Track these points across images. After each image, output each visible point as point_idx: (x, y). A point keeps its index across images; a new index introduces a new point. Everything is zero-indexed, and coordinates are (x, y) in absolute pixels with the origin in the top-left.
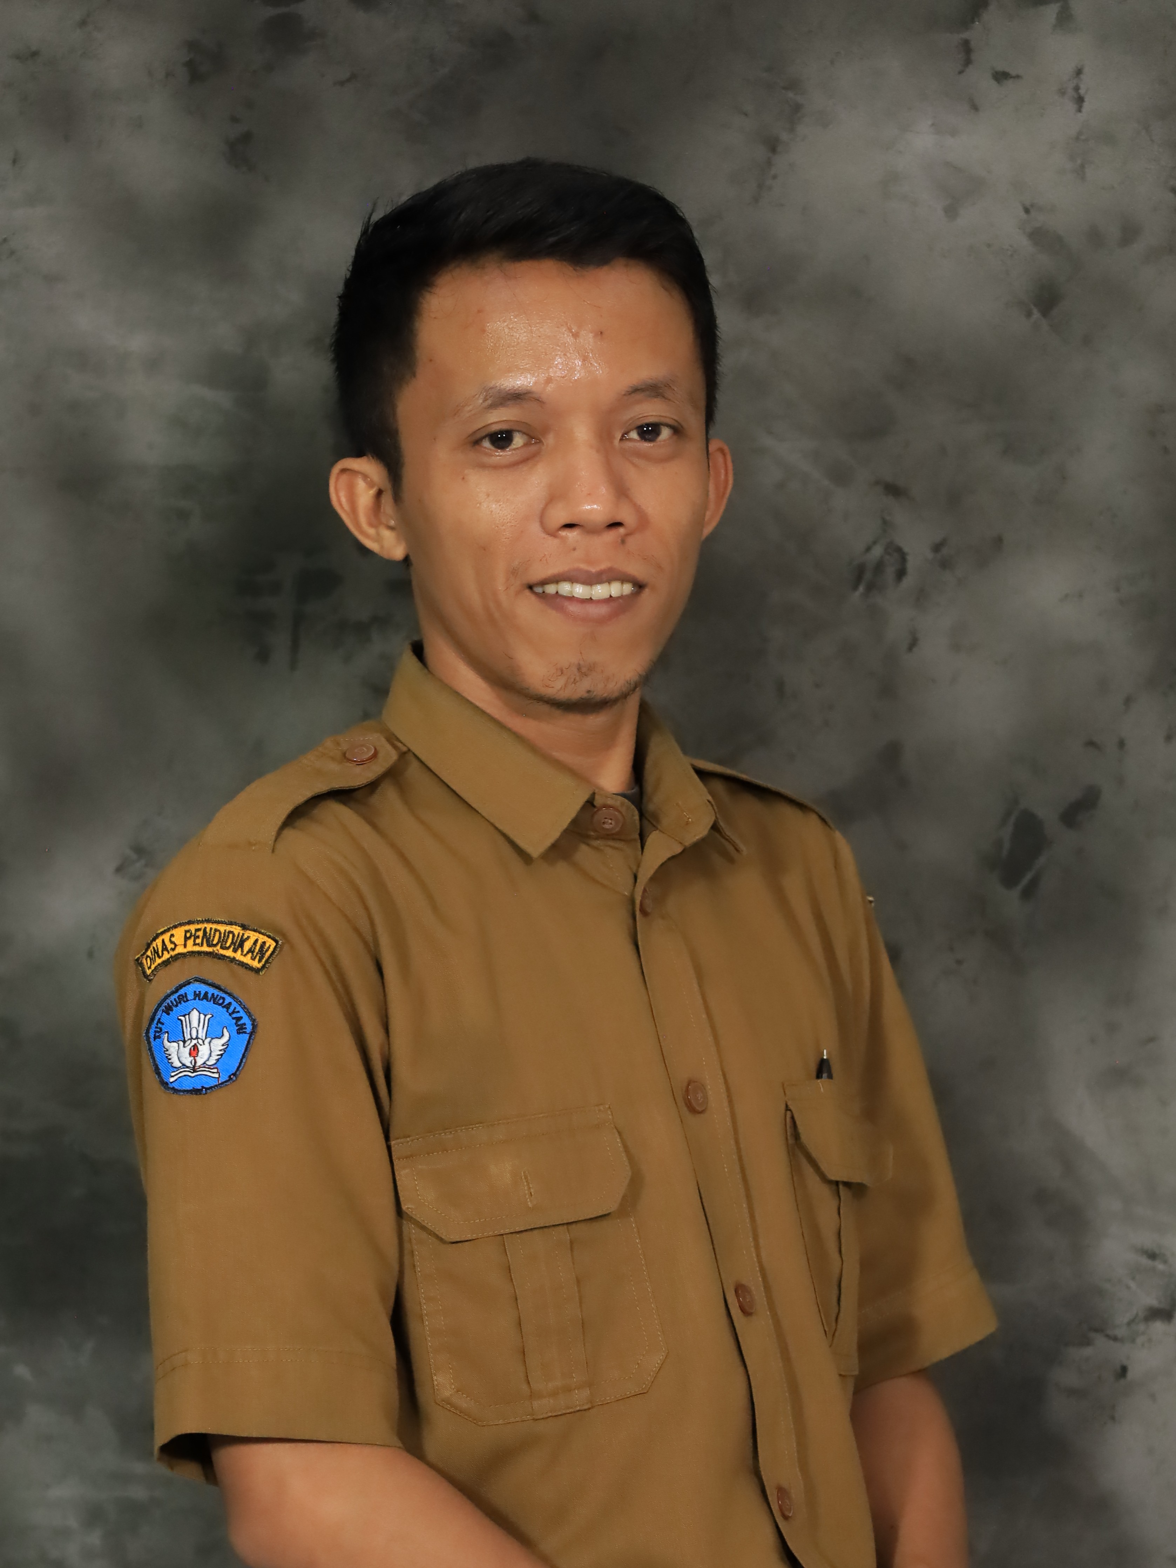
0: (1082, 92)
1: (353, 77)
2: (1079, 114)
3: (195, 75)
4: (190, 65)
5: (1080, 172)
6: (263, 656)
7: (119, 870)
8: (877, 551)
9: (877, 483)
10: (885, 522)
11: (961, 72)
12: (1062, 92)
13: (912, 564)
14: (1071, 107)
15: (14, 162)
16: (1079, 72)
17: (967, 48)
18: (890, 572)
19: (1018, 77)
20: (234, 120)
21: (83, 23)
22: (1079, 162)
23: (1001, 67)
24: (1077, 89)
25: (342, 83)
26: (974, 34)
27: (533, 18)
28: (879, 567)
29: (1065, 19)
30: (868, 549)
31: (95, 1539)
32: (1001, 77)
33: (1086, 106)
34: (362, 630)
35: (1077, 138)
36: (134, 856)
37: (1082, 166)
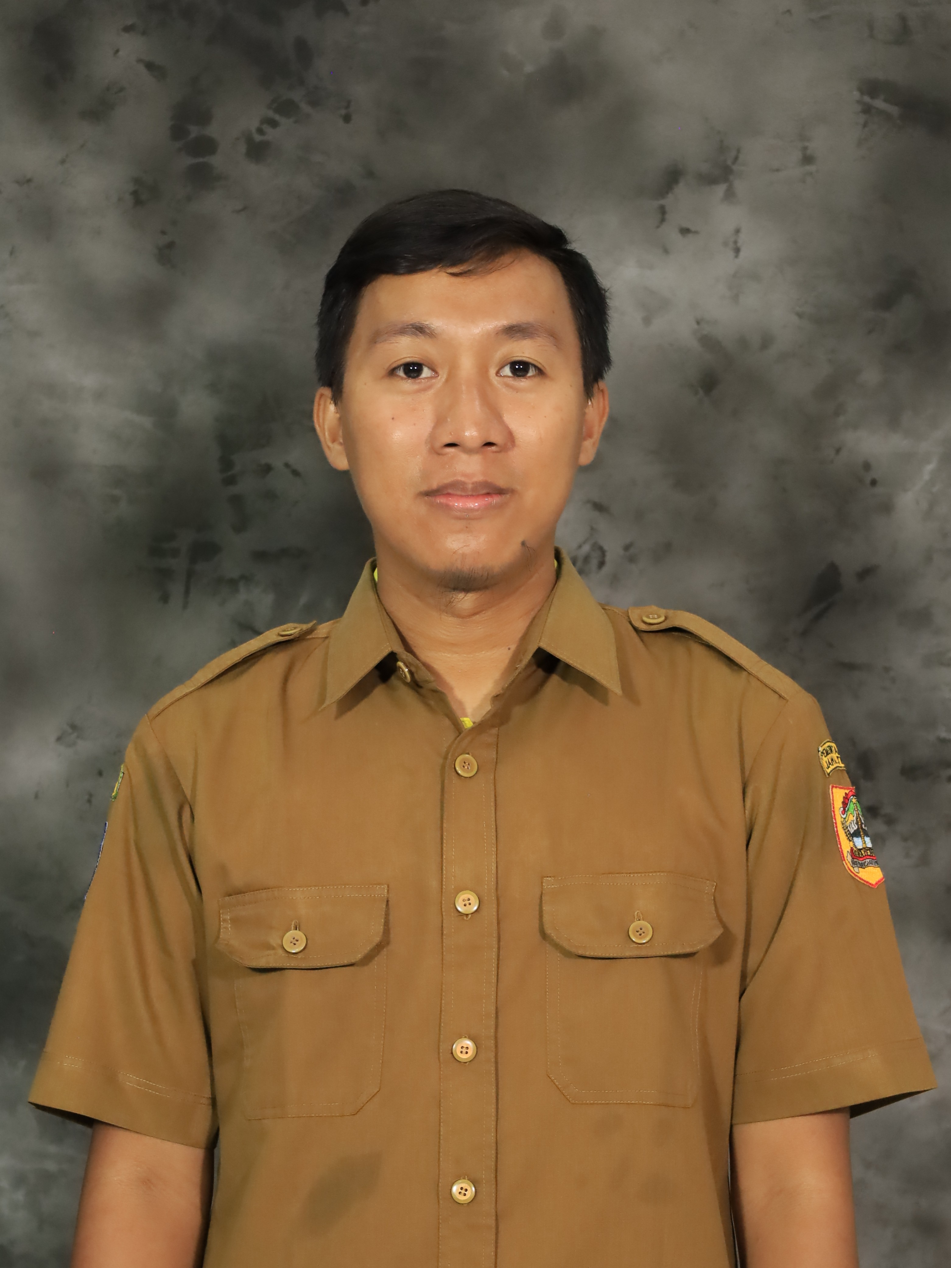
0: (739, 245)
1: (245, 209)
2: (736, 260)
3: (138, 201)
4: (135, 193)
5: (735, 298)
6: (165, 598)
7: (59, 739)
8: (586, 548)
9: (588, 501)
10: (592, 529)
11: (658, 227)
12: (725, 244)
13: (608, 558)
14: (731, 254)
15: (12, 253)
16: (738, 231)
17: (663, 211)
18: (594, 562)
19: (696, 232)
20: (163, 233)
21: (63, 162)
22: (735, 291)
23: (685, 225)
24: (735, 242)
25: (239, 212)
26: (668, 201)
27: (370, 174)
28: (587, 559)
29: (730, 195)
30: (580, 547)
31: (20, 1196)
32: (685, 231)
33: (742, 254)
34: (233, 584)
35: (735, 276)
36: (70, 731)
37: (737, 295)
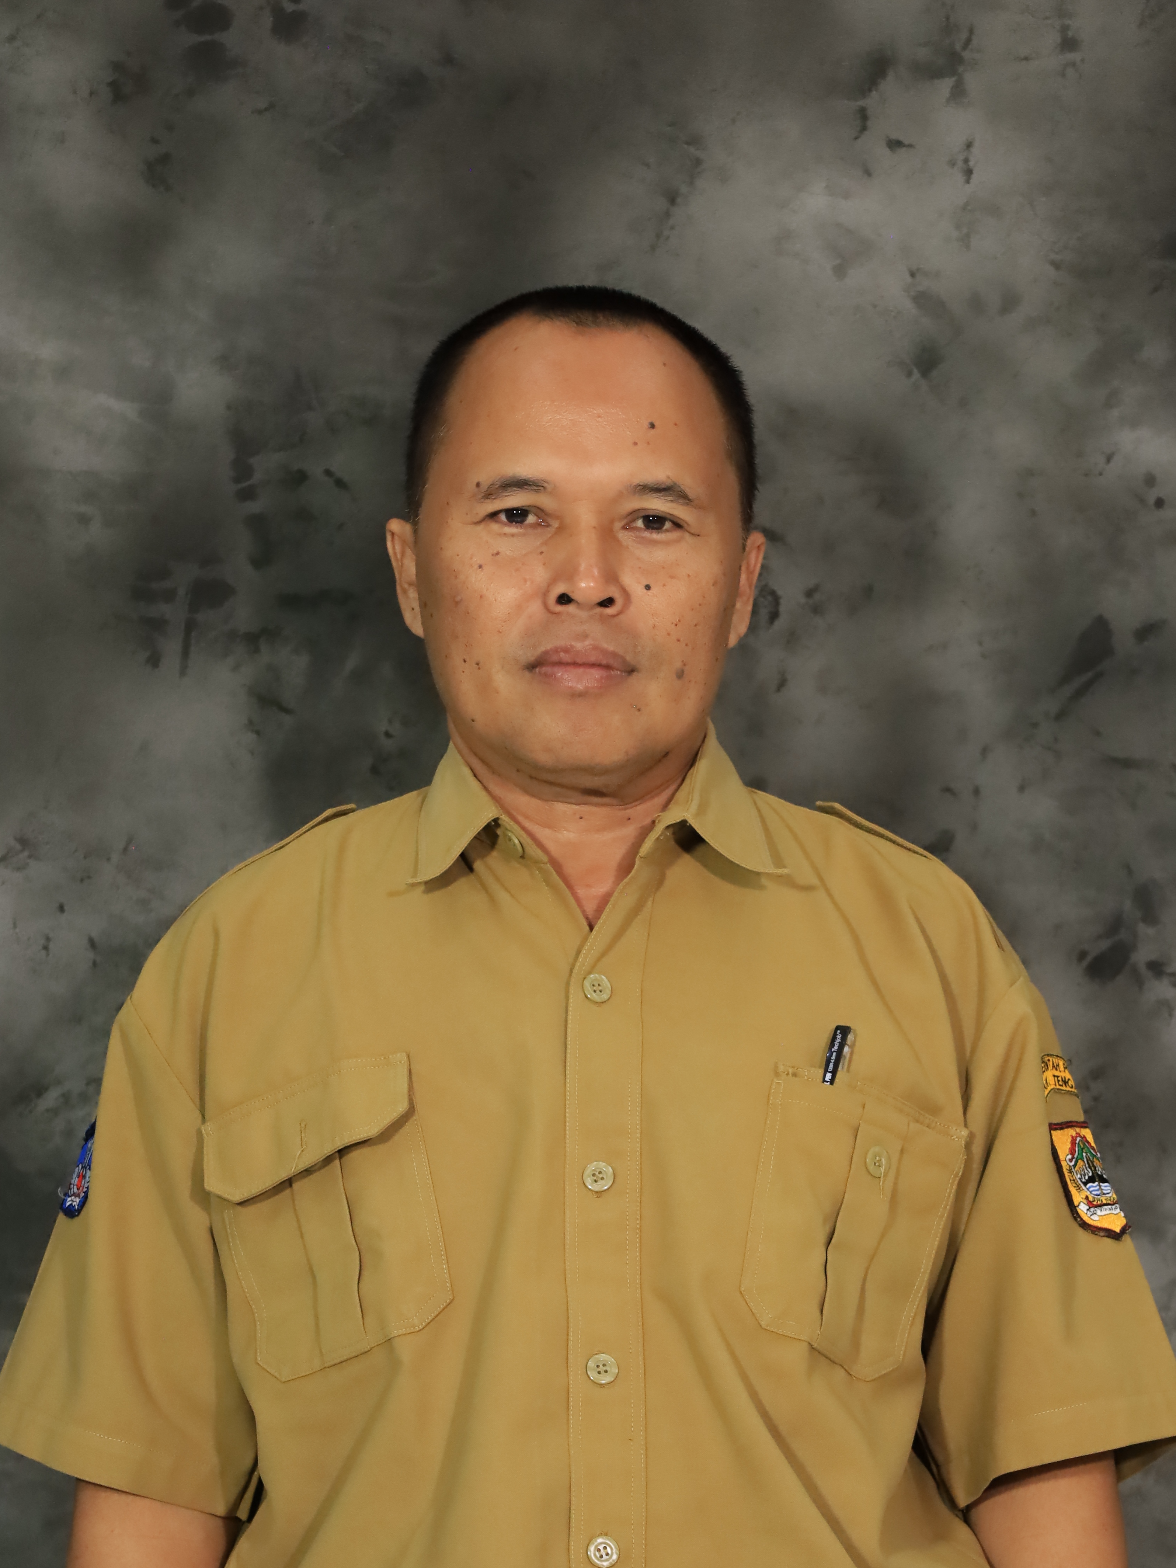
0: (971, 164)
1: (271, 107)
2: (967, 186)
3: (118, 94)
4: (114, 85)
5: (965, 241)
6: (154, 661)
11: (856, 138)
12: (952, 163)
13: (784, 608)
14: (960, 178)
16: (969, 145)
17: (863, 115)
18: (763, 614)
19: (910, 146)
20: (154, 141)
21: (12, 39)
22: (965, 230)
23: (894, 136)
24: (966, 161)
25: (260, 112)
26: (871, 102)
27: (448, 60)
29: (958, 93)
32: (895, 144)
33: (975, 177)
34: (252, 641)
35: (964, 208)
36: (18, 847)
37: (968, 236)
